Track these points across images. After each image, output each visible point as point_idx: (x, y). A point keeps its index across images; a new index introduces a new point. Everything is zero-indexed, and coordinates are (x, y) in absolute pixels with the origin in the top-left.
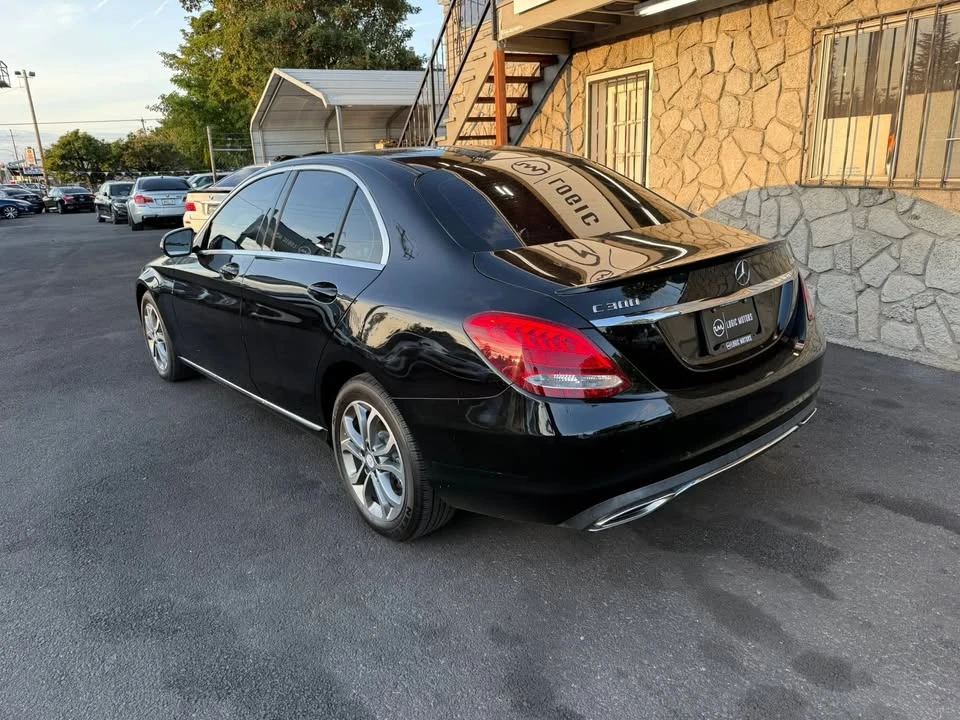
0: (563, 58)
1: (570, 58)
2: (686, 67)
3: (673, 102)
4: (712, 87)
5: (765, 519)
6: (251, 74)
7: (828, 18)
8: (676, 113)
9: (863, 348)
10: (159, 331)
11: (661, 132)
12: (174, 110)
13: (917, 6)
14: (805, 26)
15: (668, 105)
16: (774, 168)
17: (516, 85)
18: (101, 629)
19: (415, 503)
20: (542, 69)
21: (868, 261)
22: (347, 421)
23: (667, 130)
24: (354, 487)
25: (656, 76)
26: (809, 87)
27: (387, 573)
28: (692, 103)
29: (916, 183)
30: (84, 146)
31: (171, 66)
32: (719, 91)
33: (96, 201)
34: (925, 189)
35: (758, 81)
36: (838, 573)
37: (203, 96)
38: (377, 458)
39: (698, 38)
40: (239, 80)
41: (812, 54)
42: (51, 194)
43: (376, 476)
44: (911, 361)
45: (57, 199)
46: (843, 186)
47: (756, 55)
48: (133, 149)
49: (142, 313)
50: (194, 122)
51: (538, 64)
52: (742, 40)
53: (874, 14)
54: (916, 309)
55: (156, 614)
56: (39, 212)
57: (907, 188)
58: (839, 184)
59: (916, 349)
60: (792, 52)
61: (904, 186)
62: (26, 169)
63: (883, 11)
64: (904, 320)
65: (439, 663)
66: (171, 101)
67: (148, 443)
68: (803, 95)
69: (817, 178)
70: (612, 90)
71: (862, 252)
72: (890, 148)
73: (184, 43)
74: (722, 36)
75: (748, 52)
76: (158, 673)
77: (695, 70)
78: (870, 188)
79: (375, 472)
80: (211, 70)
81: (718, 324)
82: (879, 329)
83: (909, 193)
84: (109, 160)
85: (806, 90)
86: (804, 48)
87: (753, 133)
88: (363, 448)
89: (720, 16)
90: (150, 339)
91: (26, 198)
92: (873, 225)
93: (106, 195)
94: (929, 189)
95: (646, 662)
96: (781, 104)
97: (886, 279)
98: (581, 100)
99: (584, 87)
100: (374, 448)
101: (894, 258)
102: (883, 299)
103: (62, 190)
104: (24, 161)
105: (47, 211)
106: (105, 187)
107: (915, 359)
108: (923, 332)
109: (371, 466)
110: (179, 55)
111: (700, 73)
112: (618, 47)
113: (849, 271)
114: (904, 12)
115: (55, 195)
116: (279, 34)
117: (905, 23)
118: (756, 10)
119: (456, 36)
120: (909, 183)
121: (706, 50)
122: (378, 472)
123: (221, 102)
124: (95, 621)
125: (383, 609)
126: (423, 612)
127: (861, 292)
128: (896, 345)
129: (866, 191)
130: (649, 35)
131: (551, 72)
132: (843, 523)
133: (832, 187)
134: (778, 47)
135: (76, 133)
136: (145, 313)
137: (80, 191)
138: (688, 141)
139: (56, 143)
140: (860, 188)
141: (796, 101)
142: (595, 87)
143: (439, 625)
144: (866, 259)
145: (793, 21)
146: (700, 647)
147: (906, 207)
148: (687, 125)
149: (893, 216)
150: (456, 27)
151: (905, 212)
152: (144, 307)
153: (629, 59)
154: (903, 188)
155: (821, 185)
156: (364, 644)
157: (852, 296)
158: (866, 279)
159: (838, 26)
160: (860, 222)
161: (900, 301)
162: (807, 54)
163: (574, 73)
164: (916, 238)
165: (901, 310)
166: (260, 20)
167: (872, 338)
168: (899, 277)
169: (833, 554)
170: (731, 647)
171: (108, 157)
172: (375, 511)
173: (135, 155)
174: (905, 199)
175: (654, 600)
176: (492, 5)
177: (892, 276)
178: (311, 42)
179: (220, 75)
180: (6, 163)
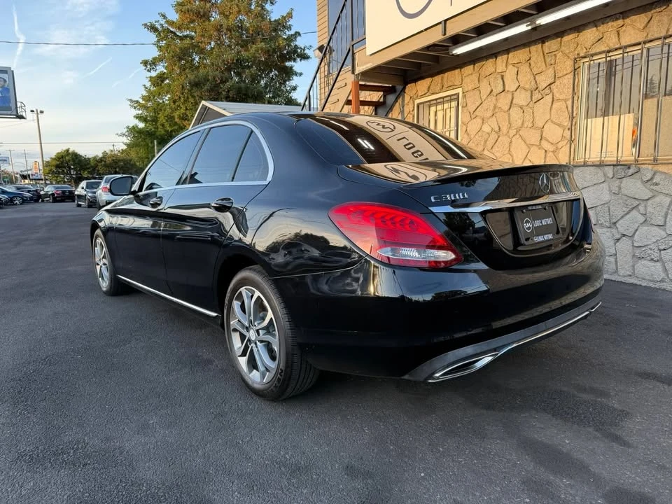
0: (399, 88)
1: (404, 88)
2: (485, 89)
3: (477, 113)
4: (504, 102)
5: (565, 389)
6: (188, 112)
7: (585, 51)
8: (479, 121)
9: (623, 281)
10: (104, 257)
11: (468, 134)
12: (134, 137)
13: (649, 39)
14: (569, 57)
15: (473, 116)
16: (550, 154)
17: (366, 108)
18: (25, 462)
19: (287, 366)
20: (385, 96)
21: (622, 217)
22: (236, 304)
23: (472, 133)
24: (239, 358)
25: (464, 96)
26: (573, 98)
27: (262, 425)
28: (490, 113)
29: (655, 160)
30: (73, 159)
31: (135, 108)
32: (509, 104)
33: (76, 193)
34: (662, 164)
35: (537, 96)
36: (630, 428)
37: (155, 128)
38: (258, 331)
39: (494, 70)
40: (180, 117)
41: (574, 75)
42: (46, 189)
43: (257, 347)
44: (660, 289)
45: (50, 193)
46: (601, 165)
47: (535, 79)
48: (105, 162)
49: (93, 245)
50: (148, 145)
51: (382, 93)
52: (524, 69)
53: (617, 46)
54: (660, 250)
55: (72, 451)
56: (37, 201)
57: (649, 164)
58: (598, 163)
59: (662, 281)
60: (561, 75)
61: (645, 162)
62: (32, 175)
63: (624, 44)
64: (652, 259)
65: (302, 492)
66: (133, 131)
67: (87, 333)
68: (570, 103)
69: (583, 160)
70: (433, 109)
71: (618, 211)
72: (634, 137)
73: (145, 93)
74: (510, 67)
75: (530, 77)
76: (65, 497)
77: (492, 90)
78: (621, 165)
79: (256, 344)
80: (161, 110)
81: (527, 222)
82: (633, 266)
83: (650, 167)
84: (89, 168)
85: (571, 101)
86: (569, 71)
87: (534, 131)
88: (247, 324)
89: (508, 54)
90: (98, 264)
91: (29, 192)
92: (624, 191)
93: (83, 188)
94: (665, 164)
95: (478, 494)
96: (553, 111)
97: (637, 230)
98: (411, 116)
99: (414, 107)
100: (256, 324)
101: (642, 214)
102: (636, 244)
103: (54, 187)
104: (31, 170)
105: (43, 201)
106: (83, 184)
107: (663, 288)
108: (667, 268)
109: (253, 338)
110: (141, 101)
111: (495, 92)
112: (438, 78)
113: (608, 225)
114: (639, 44)
115: (49, 190)
116: (207, 86)
117: (640, 51)
118: (533, 48)
119: (326, 74)
120: (650, 160)
121: (499, 77)
122: (258, 343)
123: (167, 131)
124: (20, 457)
125: (257, 450)
126: (290, 453)
127: (618, 240)
128: (647, 278)
129: (619, 167)
130: (459, 70)
131: (391, 98)
132: (629, 393)
133: (592, 166)
134: (551, 71)
135: (68, 150)
136: (96, 246)
137: (67, 188)
138: (487, 139)
139: (53, 157)
140: (614, 165)
141: (564, 107)
142: (421, 106)
143: (302, 463)
144: (620, 216)
145: (559, 55)
146: (523, 483)
147: (649, 178)
148: (486, 128)
149: (639, 184)
150: (326, 67)
151: (648, 181)
152: (95, 240)
153: (445, 86)
154: (646, 164)
155: (585, 165)
156: (240, 476)
157: (612, 243)
158: (622, 230)
159: (592, 55)
160: (615, 189)
161: (648, 245)
162: (571, 76)
163: (407, 98)
164: (657, 199)
165: (650, 252)
166: (196, 77)
167: (628, 273)
168: (647, 228)
169: (625, 415)
170: (549, 483)
171: (88, 166)
172: (255, 378)
173: (105, 166)
174: (647, 172)
175: (481, 446)
176: (351, 51)
177: (641, 227)
178: (228, 91)
179: (166, 113)
180: (19, 172)
